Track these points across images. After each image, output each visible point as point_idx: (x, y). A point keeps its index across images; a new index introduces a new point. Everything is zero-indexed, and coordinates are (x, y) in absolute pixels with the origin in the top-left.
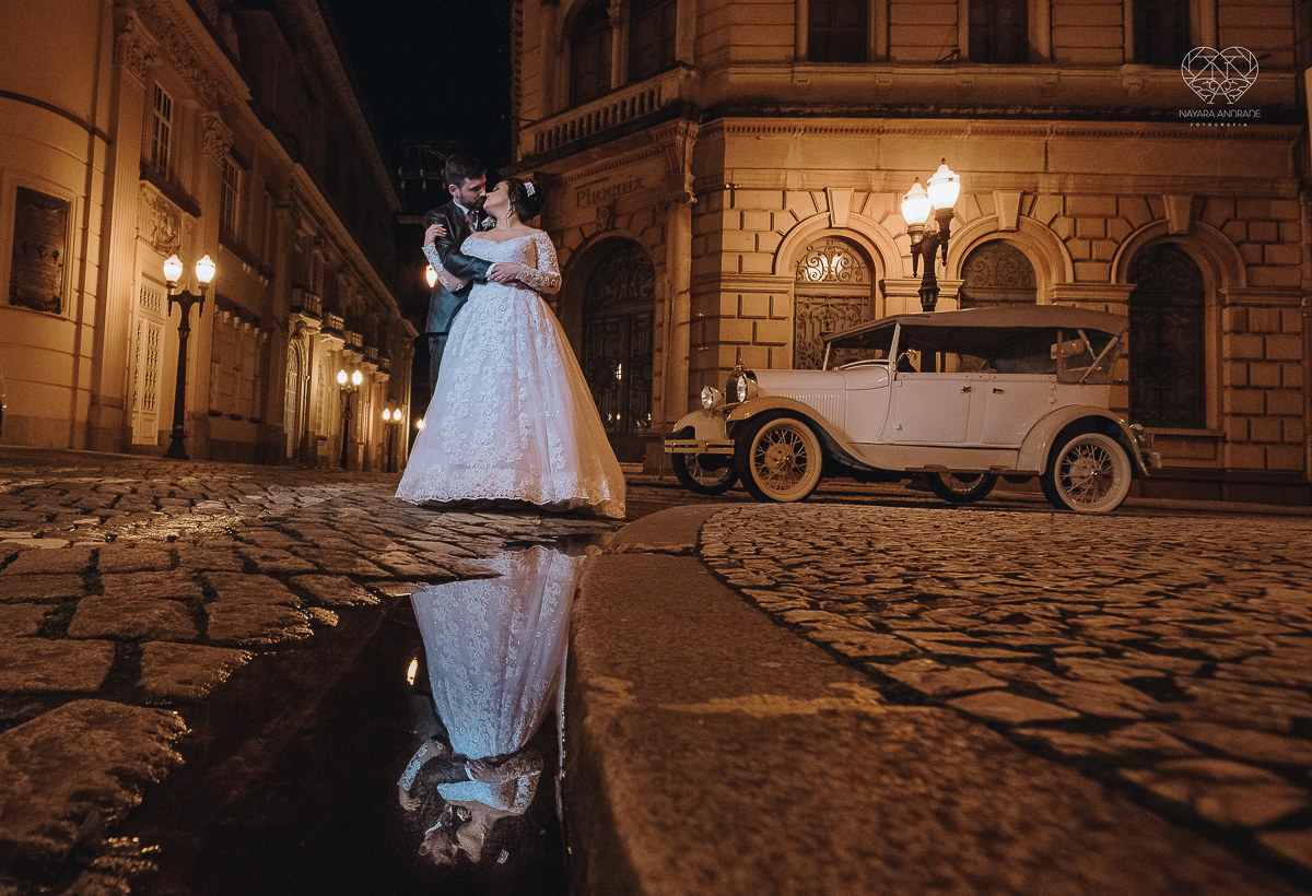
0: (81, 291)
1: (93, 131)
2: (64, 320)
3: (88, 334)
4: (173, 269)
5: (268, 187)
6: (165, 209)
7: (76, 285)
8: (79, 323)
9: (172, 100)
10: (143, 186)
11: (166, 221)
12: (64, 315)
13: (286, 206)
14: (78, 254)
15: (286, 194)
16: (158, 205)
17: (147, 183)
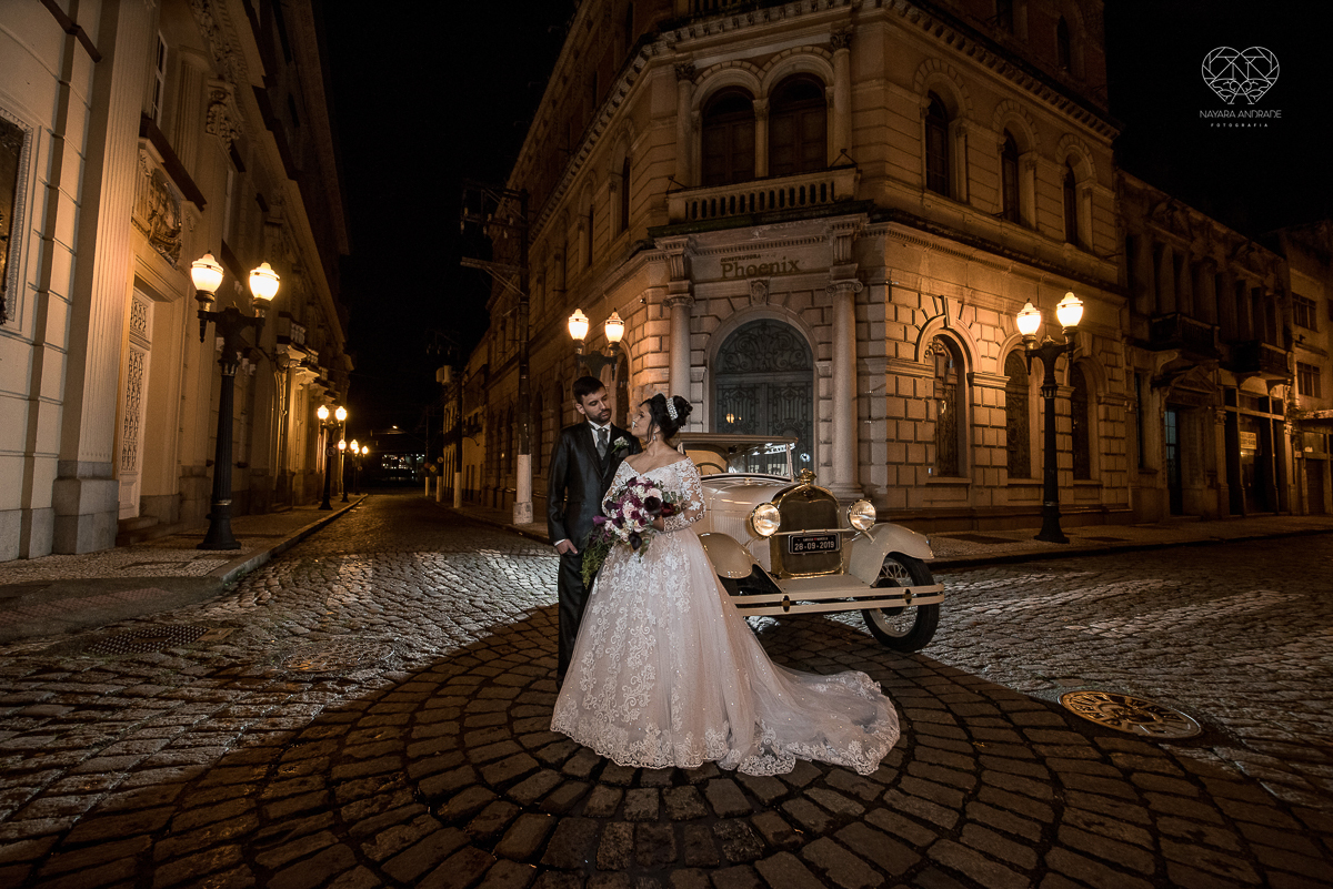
0: (43, 290)
1: (72, 29)
2: (11, 334)
3: (54, 363)
4: (207, 275)
5: (260, 198)
6: (164, 189)
7: (32, 275)
8: (38, 344)
9: (166, 46)
10: (142, 146)
11: (165, 206)
12: (10, 325)
13: (274, 225)
14: (37, 224)
15: (275, 210)
16: (156, 180)
17: (148, 143)
